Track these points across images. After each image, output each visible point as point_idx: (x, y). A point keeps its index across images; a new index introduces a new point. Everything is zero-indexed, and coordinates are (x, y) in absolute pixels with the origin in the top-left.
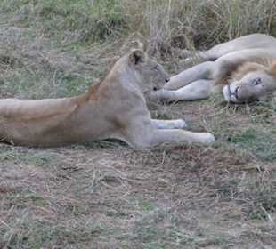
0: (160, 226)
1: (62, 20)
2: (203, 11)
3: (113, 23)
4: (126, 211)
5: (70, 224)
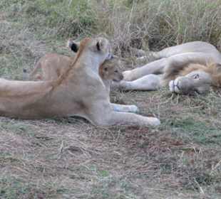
0: (112, 190)
2: (157, 20)
3: (85, 24)
4: (86, 175)
5: (40, 183)
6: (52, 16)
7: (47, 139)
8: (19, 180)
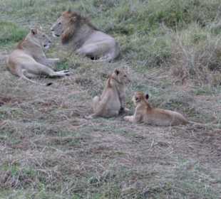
0: (189, 171)
1: (136, 54)
2: (215, 52)
3: (165, 57)
4: (171, 162)
6: (142, 53)
7: (143, 138)
8: (125, 167)
